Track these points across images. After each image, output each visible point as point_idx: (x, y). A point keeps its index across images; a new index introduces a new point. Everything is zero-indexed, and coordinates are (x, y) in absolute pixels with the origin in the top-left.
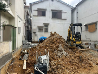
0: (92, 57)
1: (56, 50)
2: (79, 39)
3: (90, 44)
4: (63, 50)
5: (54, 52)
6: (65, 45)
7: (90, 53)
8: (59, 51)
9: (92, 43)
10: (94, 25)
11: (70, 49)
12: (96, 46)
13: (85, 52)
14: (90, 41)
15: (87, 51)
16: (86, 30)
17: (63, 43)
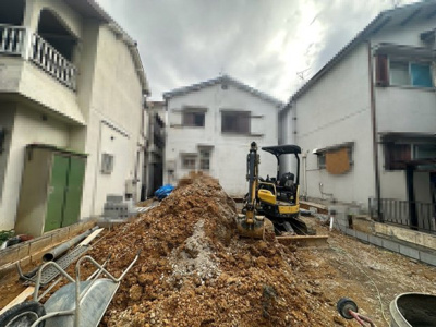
0: (332, 277)
1: (178, 244)
2: (292, 198)
3: (333, 213)
4: (199, 248)
5: (165, 255)
6: (224, 224)
7: (330, 250)
8: (187, 251)
9: (340, 209)
10: (344, 154)
11: (245, 238)
12: (355, 222)
13: (311, 247)
14: (334, 202)
15: (318, 243)
16: (321, 168)
17: (216, 215)
